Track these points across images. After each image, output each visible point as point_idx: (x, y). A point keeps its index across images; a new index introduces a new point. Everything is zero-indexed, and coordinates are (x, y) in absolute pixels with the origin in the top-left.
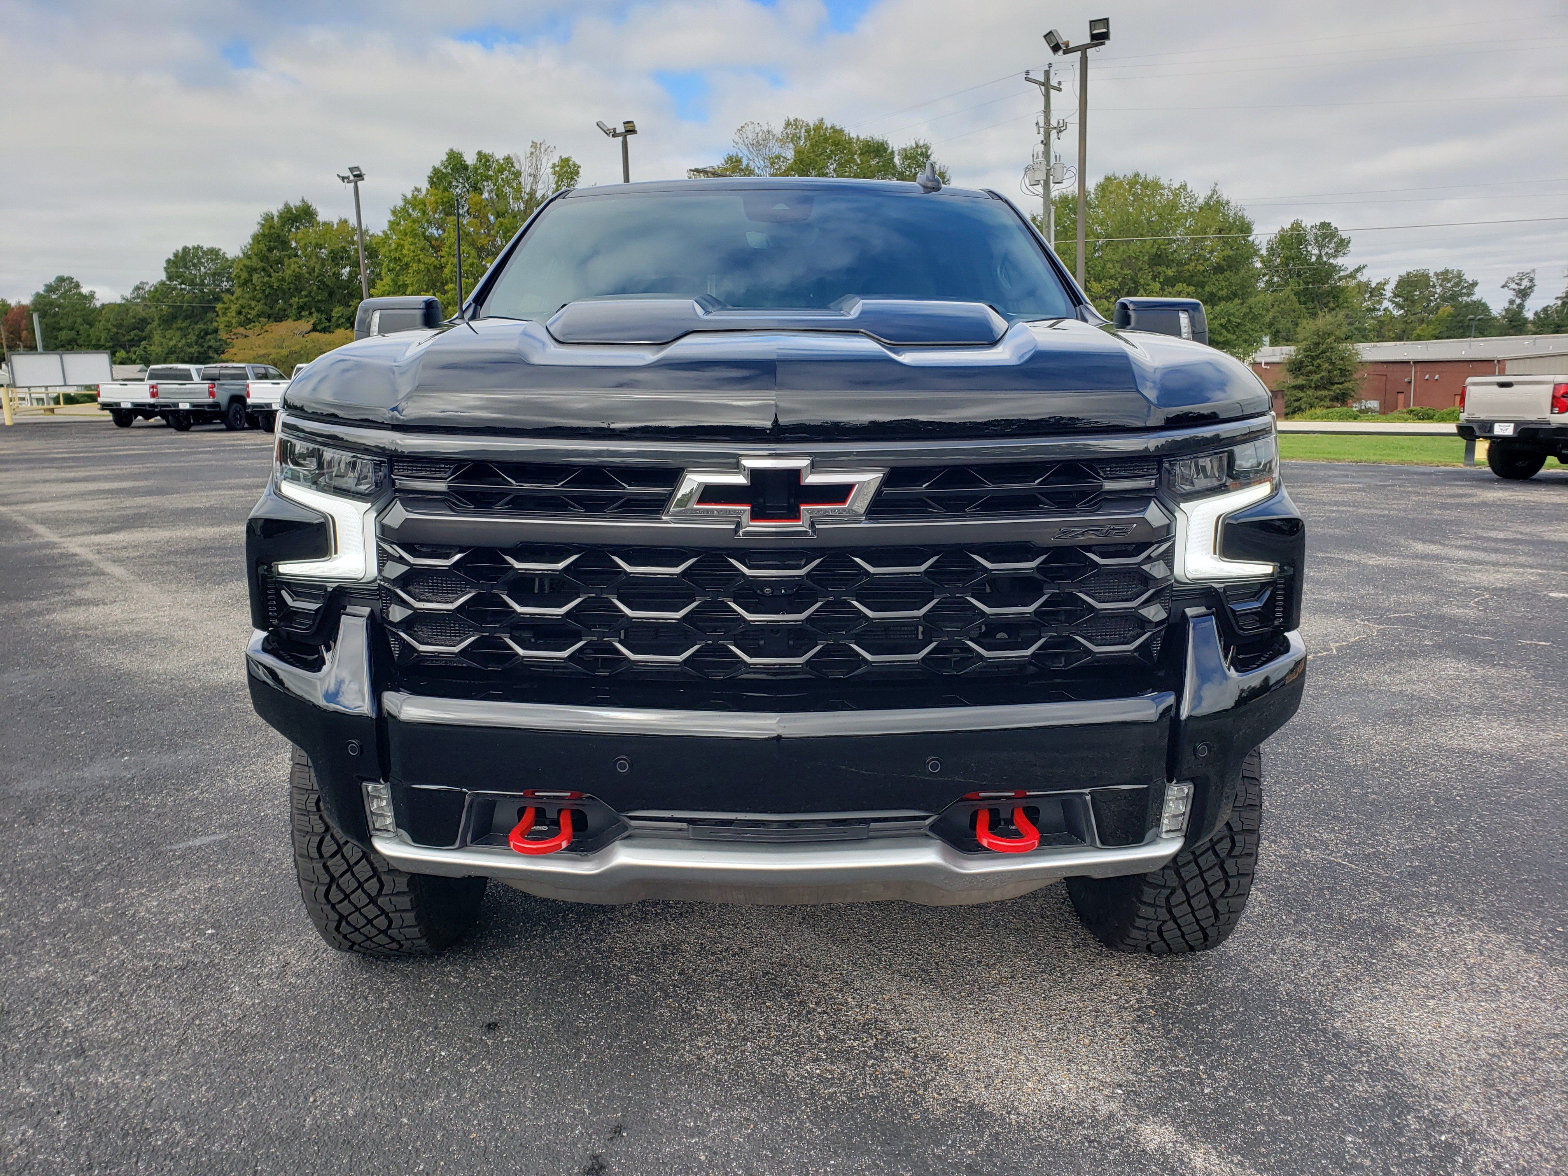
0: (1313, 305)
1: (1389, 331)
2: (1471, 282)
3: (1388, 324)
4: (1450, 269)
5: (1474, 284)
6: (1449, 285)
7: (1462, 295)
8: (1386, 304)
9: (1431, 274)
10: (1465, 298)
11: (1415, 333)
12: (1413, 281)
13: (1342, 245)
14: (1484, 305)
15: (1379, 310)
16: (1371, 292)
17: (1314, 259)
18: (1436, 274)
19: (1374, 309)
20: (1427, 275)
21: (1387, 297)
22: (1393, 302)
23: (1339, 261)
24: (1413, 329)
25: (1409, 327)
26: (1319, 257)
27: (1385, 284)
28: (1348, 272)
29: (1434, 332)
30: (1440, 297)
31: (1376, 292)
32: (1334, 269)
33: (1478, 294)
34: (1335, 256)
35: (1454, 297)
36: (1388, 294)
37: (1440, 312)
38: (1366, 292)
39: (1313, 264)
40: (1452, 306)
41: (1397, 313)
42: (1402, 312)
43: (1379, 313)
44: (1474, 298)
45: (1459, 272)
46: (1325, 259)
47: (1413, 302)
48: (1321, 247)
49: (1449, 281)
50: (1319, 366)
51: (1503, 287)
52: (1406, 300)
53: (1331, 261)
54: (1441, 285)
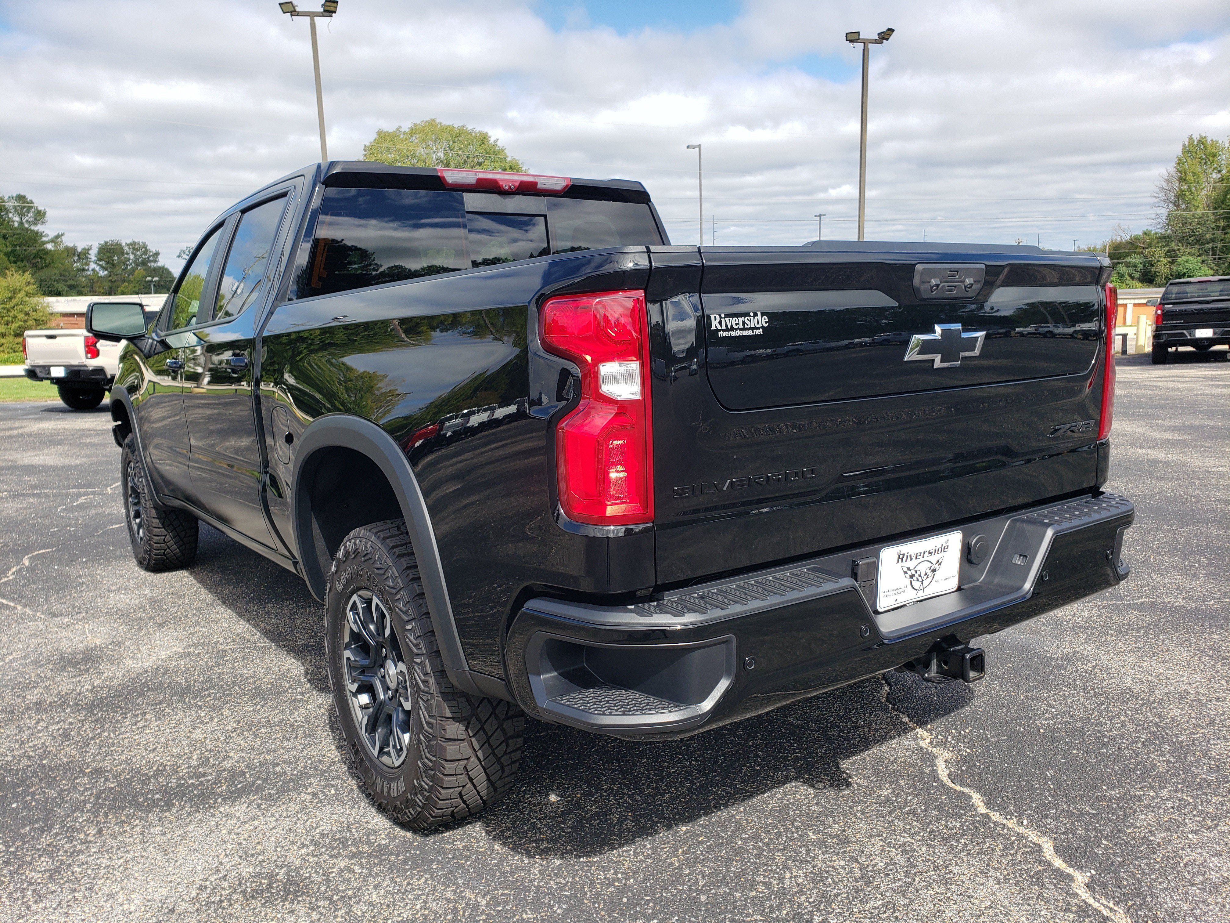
0: (23, 264)
1: (99, 287)
2: (154, 252)
3: (98, 281)
4: (136, 241)
5: (157, 254)
6: (138, 253)
7: (150, 261)
8: (93, 266)
9: (123, 244)
10: (153, 264)
11: (120, 290)
12: (110, 249)
13: (40, 216)
14: (167, 270)
15: (88, 270)
16: (79, 256)
17: (16, 225)
18: (128, 245)
19: (83, 270)
20: (120, 245)
21: (93, 260)
22: (98, 265)
23: (39, 228)
24: (118, 287)
25: (114, 285)
26: (21, 223)
27: (88, 250)
28: (50, 238)
29: (134, 289)
30: (134, 262)
31: (83, 255)
32: (37, 235)
33: (162, 262)
34: (36, 224)
35: (144, 263)
36: (93, 257)
37: (136, 273)
38: (74, 255)
39: (16, 229)
40: (144, 270)
41: (102, 273)
42: (106, 272)
43: (89, 273)
44: (160, 264)
45: (144, 244)
46: (26, 226)
47: (114, 265)
48: (21, 215)
49: (138, 250)
50: (15, 317)
51: (178, 257)
52: (108, 263)
53: (33, 228)
54: (133, 253)
